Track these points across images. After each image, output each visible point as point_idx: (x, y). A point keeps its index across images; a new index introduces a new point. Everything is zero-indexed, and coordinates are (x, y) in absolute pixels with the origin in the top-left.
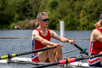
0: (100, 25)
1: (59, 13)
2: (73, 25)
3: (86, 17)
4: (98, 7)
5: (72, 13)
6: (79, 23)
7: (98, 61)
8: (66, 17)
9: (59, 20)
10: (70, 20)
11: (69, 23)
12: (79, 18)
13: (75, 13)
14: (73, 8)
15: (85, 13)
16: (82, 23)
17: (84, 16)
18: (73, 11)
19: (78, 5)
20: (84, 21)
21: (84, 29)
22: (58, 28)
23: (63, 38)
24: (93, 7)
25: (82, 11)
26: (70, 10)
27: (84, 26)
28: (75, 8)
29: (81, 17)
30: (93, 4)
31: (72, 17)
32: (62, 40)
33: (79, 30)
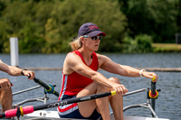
0: (79, 45)
1: (7, 23)
2: (35, 44)
3: (57, 30)
4: (78, 13)
5: (33, 24)
6: (44, 42)
7: (74, 109)
8: (21, 31)
9: (8, 36)
10: (28, 35)
11: (26, 40)
12: (44, 32)
13: (37, 23)
14: (34, 14)
15: (55, 23)
16: (50, 41)
17: (53, 28)
18: (34, 20)
19: (42, 9)
20: (53, 37)
21: (52, 52)
22: (7, 50)
23: (13, 68)
24: (68, 13)
25: (49, 21)
26: (29, 18)
27: (53, 46)
28: (38, 15)
29: (49, 31)
30: (69, 8)
31: (33, 30)
32: (12, 71)
33: (45, 53)
